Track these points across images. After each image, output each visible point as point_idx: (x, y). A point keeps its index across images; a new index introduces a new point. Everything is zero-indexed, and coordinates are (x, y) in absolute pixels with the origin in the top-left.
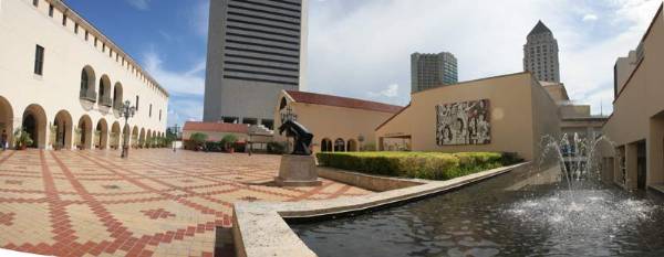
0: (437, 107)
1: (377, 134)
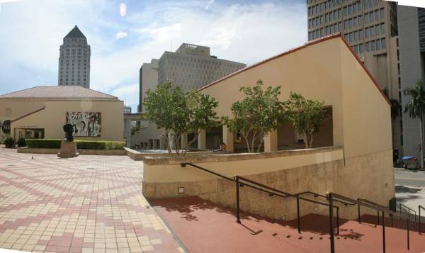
0: (68, 114)
1: (13, 126)
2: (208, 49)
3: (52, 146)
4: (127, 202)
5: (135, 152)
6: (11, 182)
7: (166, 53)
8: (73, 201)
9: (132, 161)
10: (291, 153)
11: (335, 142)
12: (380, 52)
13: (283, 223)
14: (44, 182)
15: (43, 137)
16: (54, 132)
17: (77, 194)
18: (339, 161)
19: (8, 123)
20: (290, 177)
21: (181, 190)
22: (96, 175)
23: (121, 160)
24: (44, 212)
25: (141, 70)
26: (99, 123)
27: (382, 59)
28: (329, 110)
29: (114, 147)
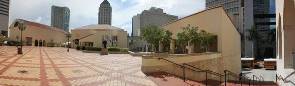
0: (103, 36)
1: (80, 41)
2: (162, 10)
3: (97, 50)
4: (136, 74)
5: (133, 53)
6: (83, 65)
7: (145, 11)
8: (113, 74)
9: (132, 56)
10: (201, 54)
11: (218, 50)
12: (236, 13)
13: (200, 82)
14: (98, 66)
15: (92, 46)
16: (98, 44)
17: (113, 71)
18: (220, 58)
19: (77, 40)
20: (201, 64)
21: (158, 69)
22: (119, 62)
23: (128, 56)
24: (102, 80)
25: (133, 18)
26: (117, 40)
27: (237, 16)
28: (216, 37)
29: (123, 50)
